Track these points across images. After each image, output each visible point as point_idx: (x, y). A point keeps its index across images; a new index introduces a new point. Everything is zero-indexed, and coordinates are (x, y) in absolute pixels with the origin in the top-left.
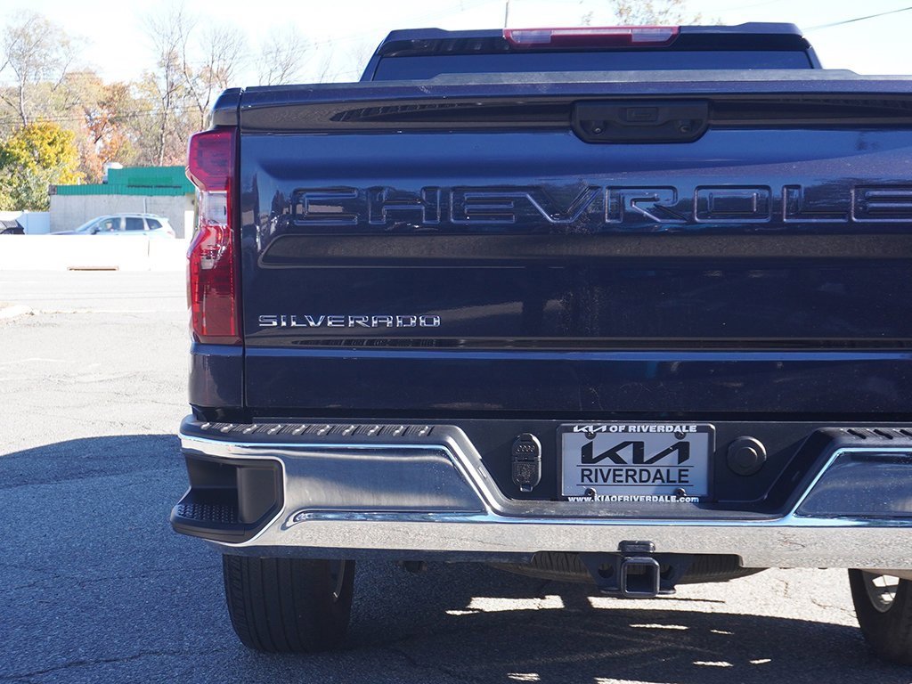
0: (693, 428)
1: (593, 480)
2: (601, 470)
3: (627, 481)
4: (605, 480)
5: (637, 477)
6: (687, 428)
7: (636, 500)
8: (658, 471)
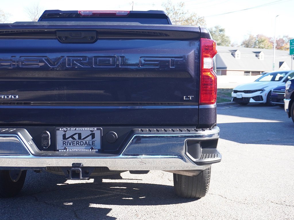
0: (95, 129)
1: (67, 145)
2: (69, 142)
3: (77, 145)
4: (70, 145)
5: (80, 144)
6: (94, 129)
7: (79, 151)
8: (86, 142)
